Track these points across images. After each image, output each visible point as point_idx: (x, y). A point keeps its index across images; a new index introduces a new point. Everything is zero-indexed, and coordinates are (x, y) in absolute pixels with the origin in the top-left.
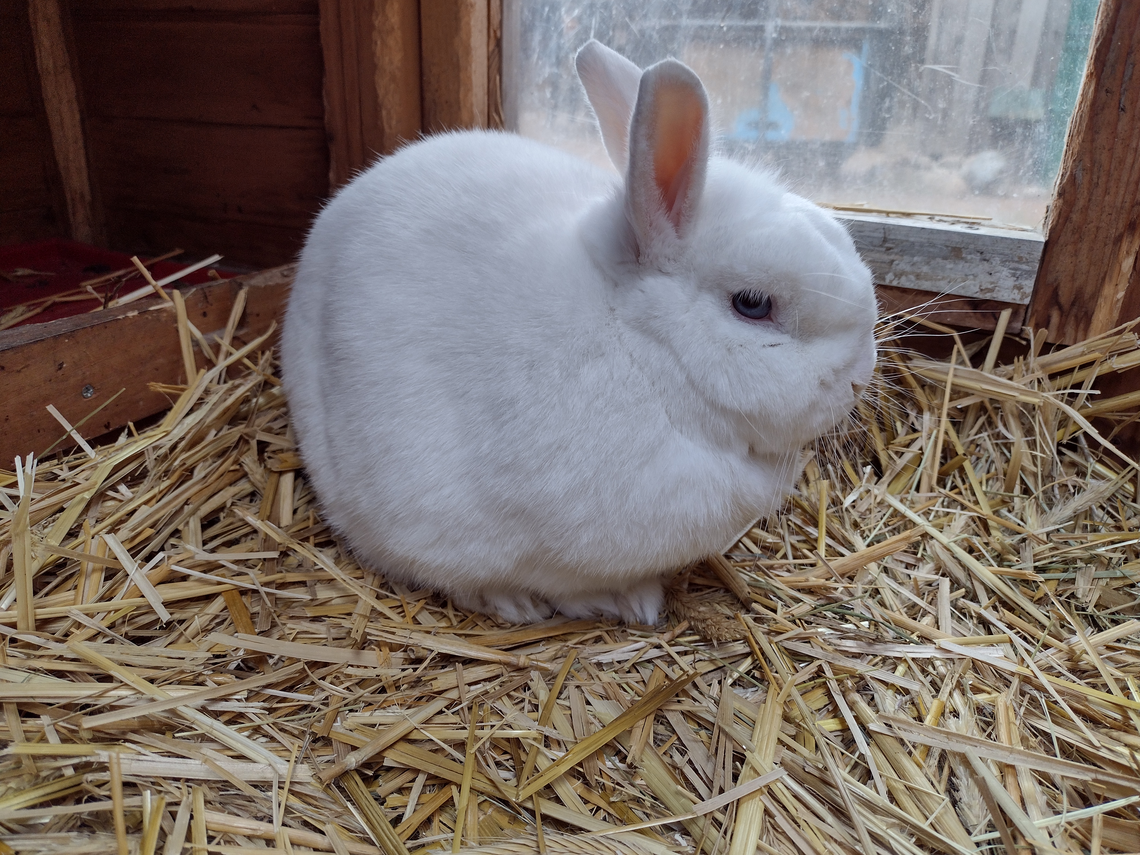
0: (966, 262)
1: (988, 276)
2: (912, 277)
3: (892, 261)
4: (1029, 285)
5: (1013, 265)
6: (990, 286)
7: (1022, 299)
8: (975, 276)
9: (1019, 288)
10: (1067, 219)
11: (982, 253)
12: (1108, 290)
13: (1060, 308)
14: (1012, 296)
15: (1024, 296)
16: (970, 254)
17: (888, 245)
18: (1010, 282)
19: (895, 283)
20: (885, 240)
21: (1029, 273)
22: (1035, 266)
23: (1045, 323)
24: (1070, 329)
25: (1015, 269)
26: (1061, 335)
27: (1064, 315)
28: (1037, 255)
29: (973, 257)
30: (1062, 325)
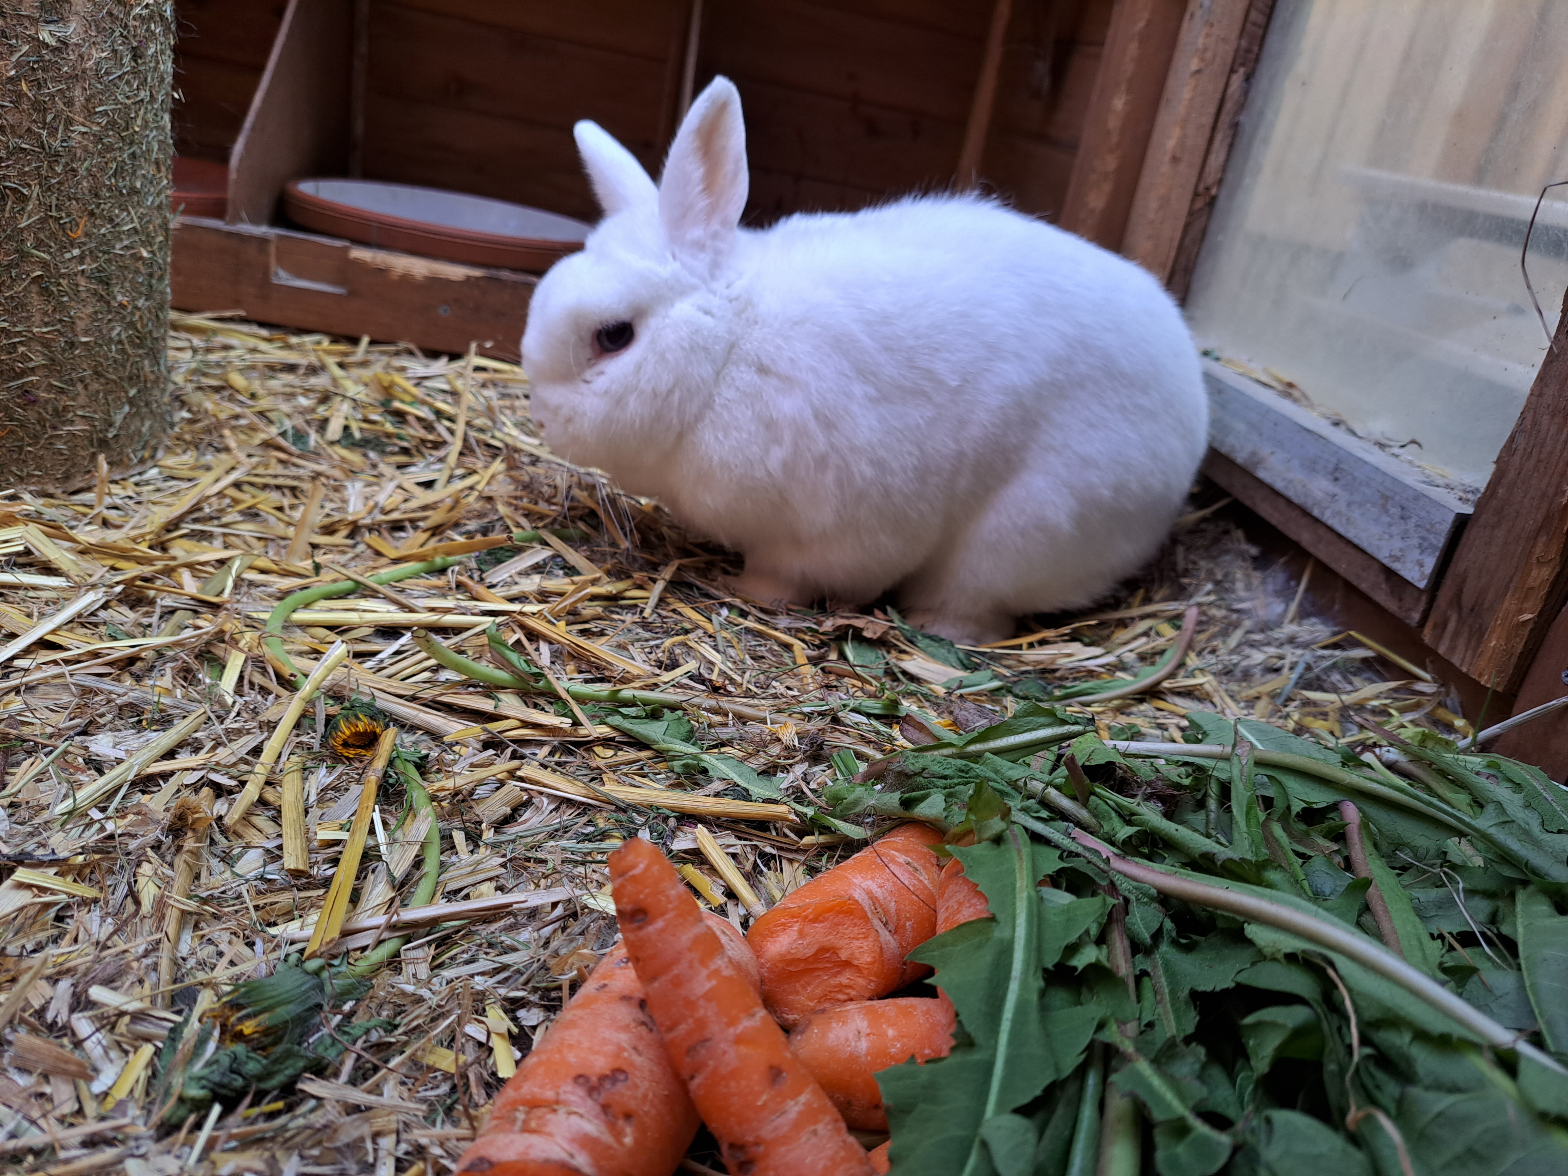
0: (1389, 516)
1: (1400, 540)
2: (1344, 520)
3: (1334, 496)
4: (1430, 563)
5: (1424, 533)
6: (1399, 554)
7: (1420, 580)
8: (1391, 536)
9: (1422, 566)
11: (1403, 508)
12: (1509, 603)
13: (1460, 612)
14: (1413, 573)
15: (1423, 577)
16: (1394, 507)
17: (1337, 475)
18: (1416, 554)
19: (1330, 523)
20: (1336, 468)
21: (1432, 550)
22: (1440, 541)
23: (1442, 626)
24: (1462, 642)
25: (1424, 539)
26: (1452, 649)
27: (1460, 621)
28: (1446, 526)
29: (1395, 511)
30: (1456, 635)
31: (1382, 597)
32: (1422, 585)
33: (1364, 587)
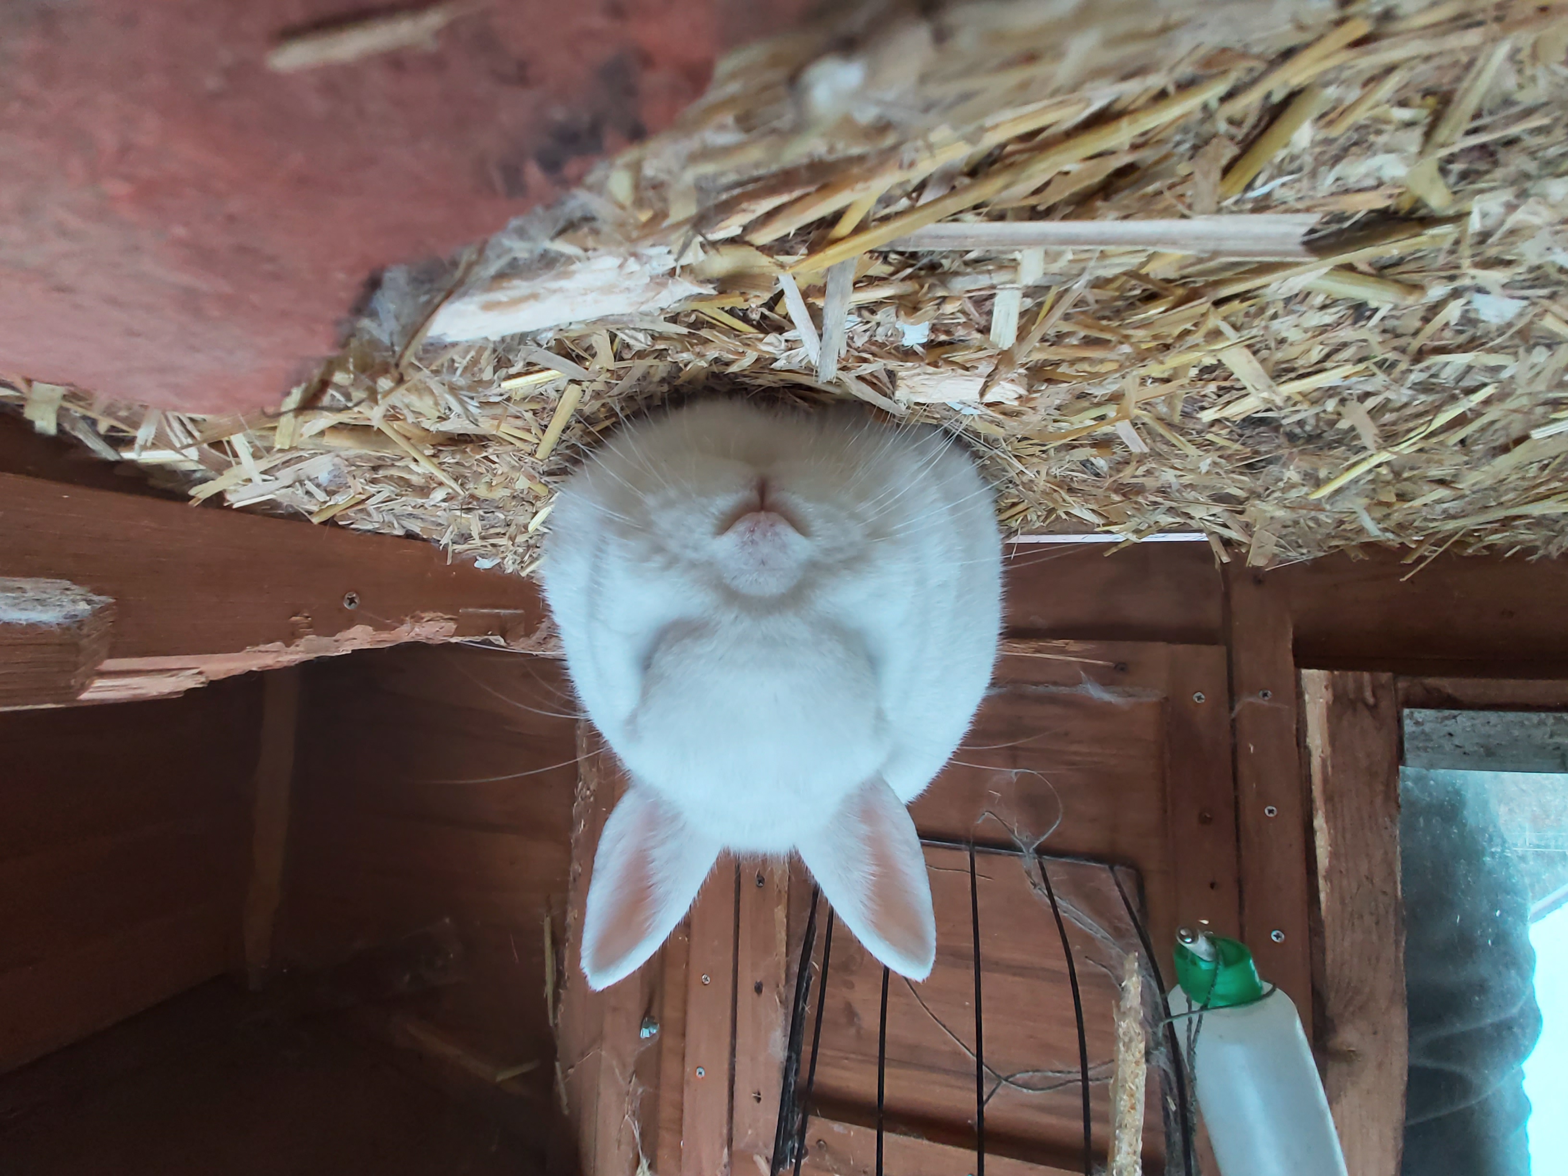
0: (1477, 744)
1: (1452, 731)
4: (1408, 727)
5: (1430, 744)
6: (1447, 722)
7: (1412, 713)
8: (1465, 731)
9: (1417, 723)
10: (1387, 786)
11: (1465, 753)
13: (1366, 705)
14: (1422, 715)
15: (1411, 716)
16: (1475, 752)
18: (1427, 727)
21: (1414, 737)
22: (1410, 745)
23: (1377, 686)
24: (1351, 686)
25: (1428, 741)
26: (1357, 680)
27: (1361, 697)
28: (1413, 755)
29: (1473, 749)
31: (1449, 683)
32: (1408, 712)
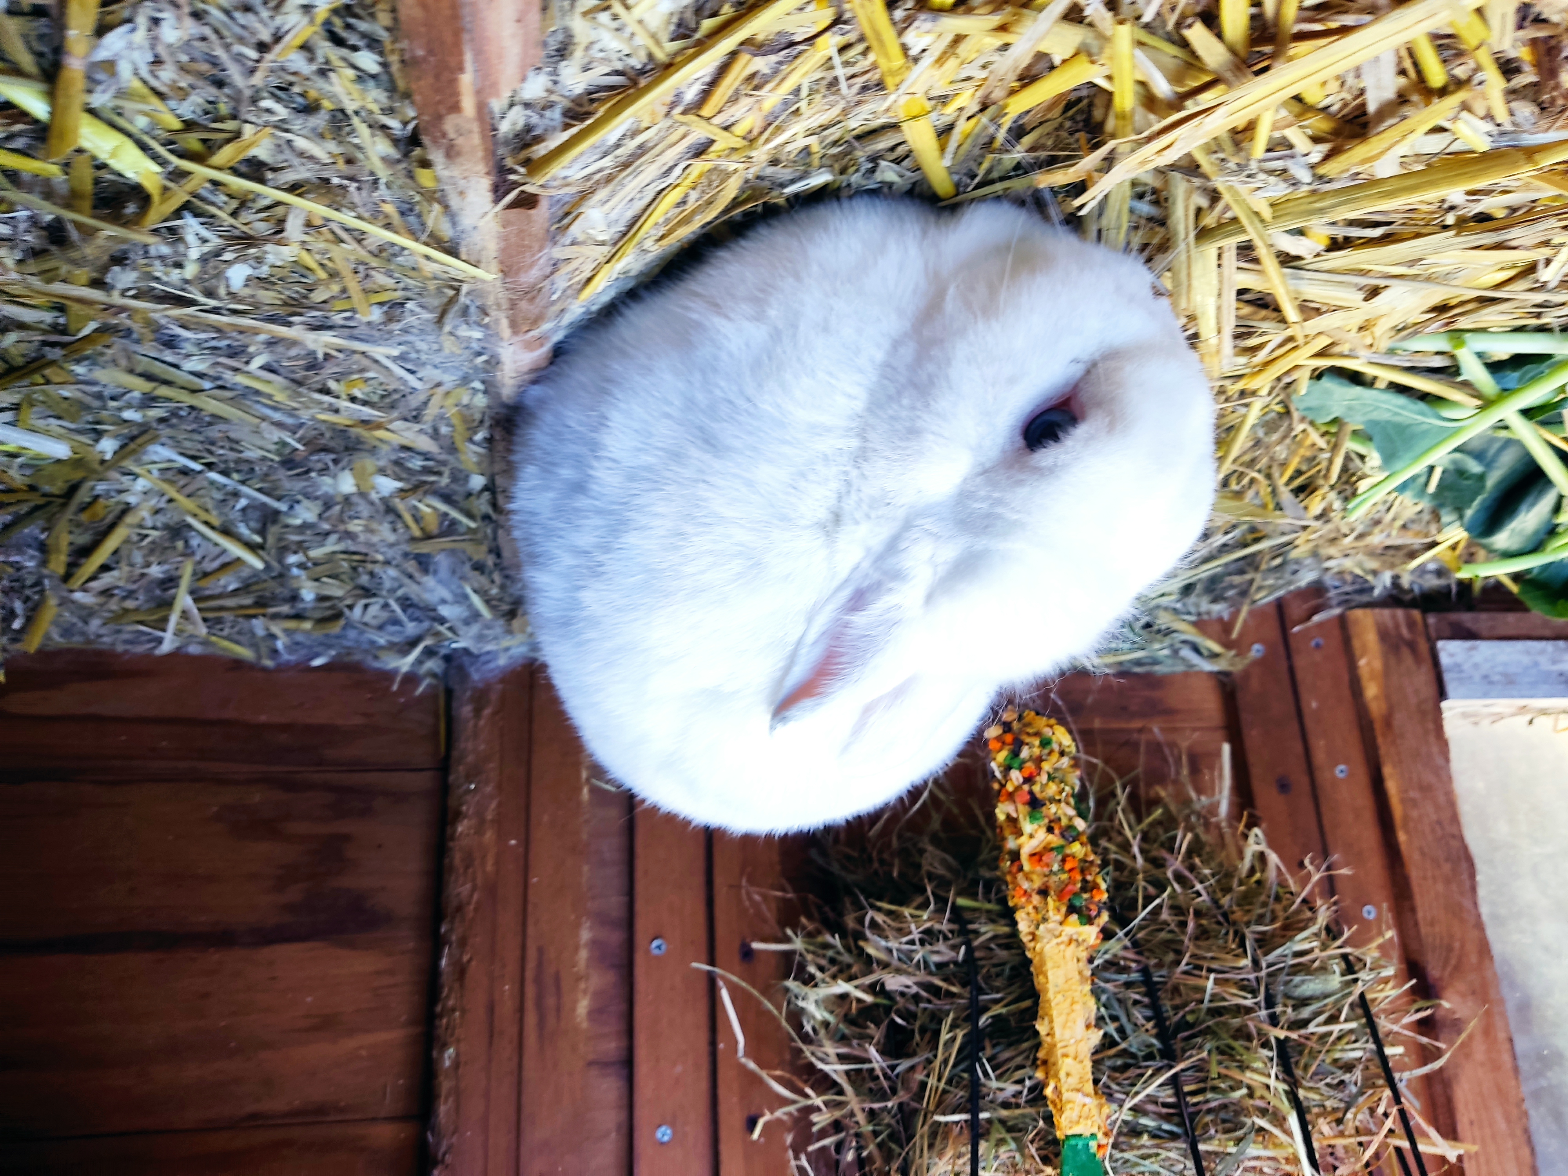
0: (1498, 672)
1: (1477, 662)
3: (1555, 663)
6: (1472, 652)
7: (1443, 645)
9: (1450, 655)
10: (1435, 725)
11: (1490, 682)
12: (1378, 664)
13: (1405, 643)
14: (1452, 647)
15: (1442, 648)
16: (1498, 680)
18: (1459, 659)
19: (1545, 643)
21: (1448, 669)
22: (1447, 677)
23: (1411, 624)
24: (1390, 623)
25: (1461, 671)
26: (1394, 617)
27: (1400, 636)
28: (1451, 687)
29: (1496, 678)
30: (1397, 626)
31: (1466, 618)
32: (1440, 644)
33: (1484, 616)
